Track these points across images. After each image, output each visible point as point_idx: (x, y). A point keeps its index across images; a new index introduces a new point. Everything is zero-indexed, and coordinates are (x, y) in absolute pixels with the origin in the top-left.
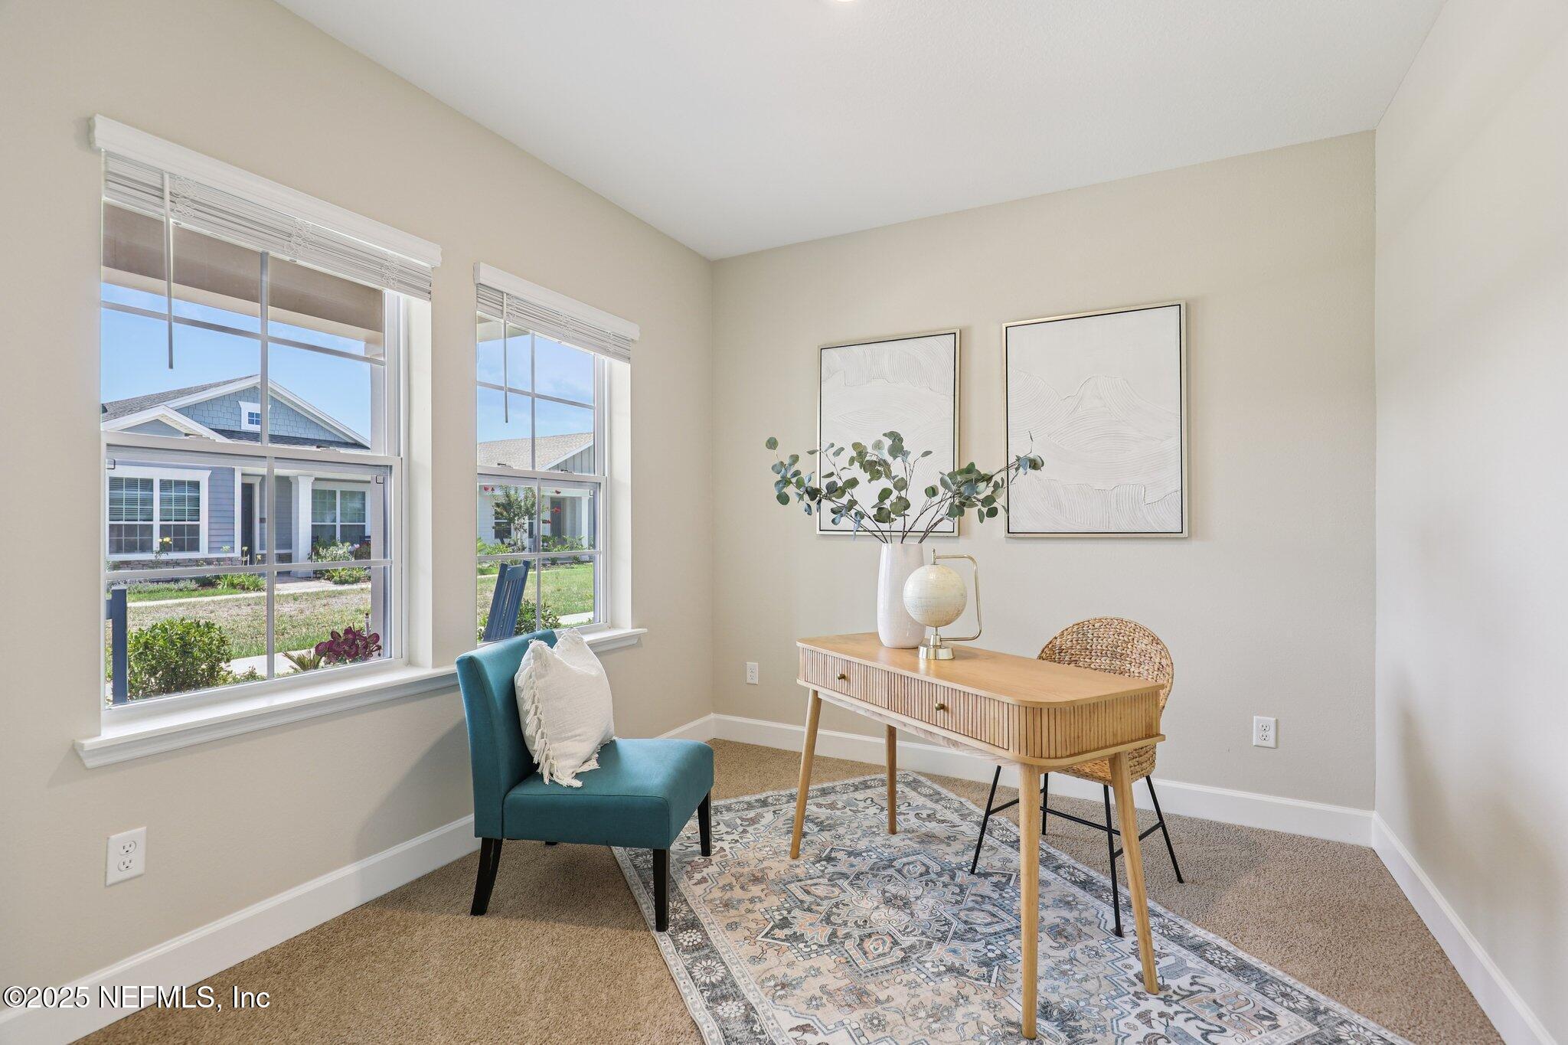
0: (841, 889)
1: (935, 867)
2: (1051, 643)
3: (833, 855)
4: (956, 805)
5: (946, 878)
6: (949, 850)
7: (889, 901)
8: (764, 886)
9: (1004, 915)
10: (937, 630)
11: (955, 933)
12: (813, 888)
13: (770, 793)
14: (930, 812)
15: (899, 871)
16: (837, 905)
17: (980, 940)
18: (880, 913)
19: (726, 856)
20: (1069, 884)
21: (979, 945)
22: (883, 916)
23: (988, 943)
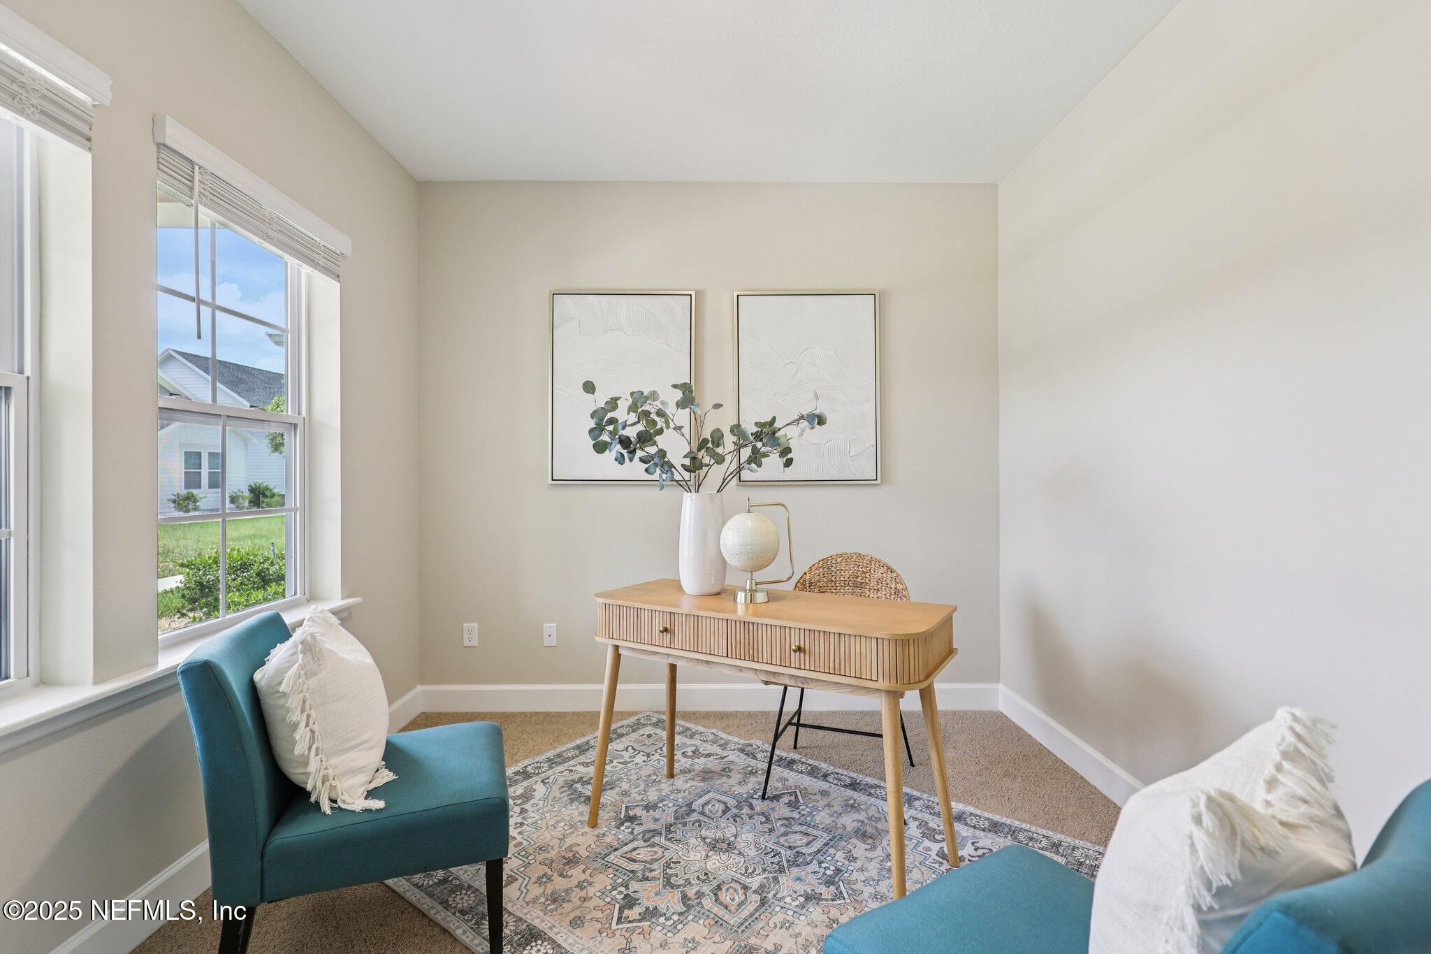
0: (662, 847)
1: (732, 803)
2: (801, 578)
3: (631, 813)
4: (711, 737)
5: (746, 810)
6: (731, 781)
7: (714, 846)
8: (583, 867)
9: (814, 832)
10: (752, 575)
11: (788, 861)
12: (634, 853)
13: (526, 762)
14: (693, 749)
15: (702, 813)
16: (668, 866)
17: (811, 861)
18: (714, 861)
19: (521, 844)
20: (842, 789)
21: (814, 866)
22: (718, 864)
23: (820, 863)
